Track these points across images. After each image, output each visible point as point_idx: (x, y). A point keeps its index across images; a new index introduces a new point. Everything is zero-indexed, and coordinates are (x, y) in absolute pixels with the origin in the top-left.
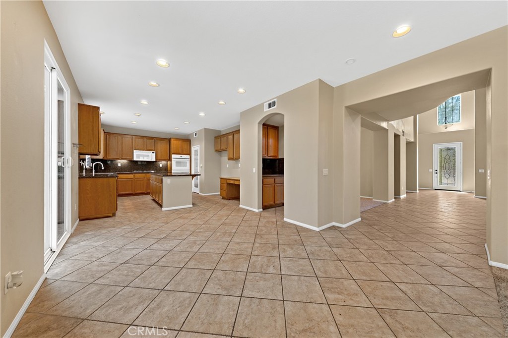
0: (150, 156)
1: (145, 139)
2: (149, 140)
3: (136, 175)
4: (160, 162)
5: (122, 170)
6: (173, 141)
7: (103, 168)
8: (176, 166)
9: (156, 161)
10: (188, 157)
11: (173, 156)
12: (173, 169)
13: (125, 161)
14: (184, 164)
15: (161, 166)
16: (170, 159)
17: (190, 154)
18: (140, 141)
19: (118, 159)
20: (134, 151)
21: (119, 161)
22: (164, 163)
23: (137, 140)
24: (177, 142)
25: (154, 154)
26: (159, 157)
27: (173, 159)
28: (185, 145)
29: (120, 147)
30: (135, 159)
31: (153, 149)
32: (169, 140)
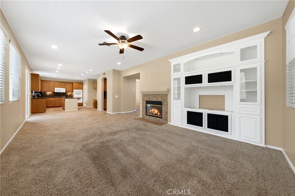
0: (63, 90)
1: (61, 83)
2: (62, 83)
3: (56, 98)
4: (68, 93)
5: (50, 96)
6: (74, 83)
7: (40, 96)
8: (76, 94)
9: (66, 93)
10: (82, 90)
11: (74, 90)
12: (74, 96)
13: (51, 93)
14: (79, 94)
15: (68, 94)
16: (73, 92)
17: (83, 89)
18: (58, 84)
19: (47, 91)
20: (55, 88)
21: (48, 92)
22: (70, 93)
23: (57, 83)
24: (76, 84)
25: (65, 89)
26: (67, 91)
27: (74, 92)
28: (80, 85)
29: (48, 86)
30: (55, 91)
31: (64, 87)
32: (72, 83)
